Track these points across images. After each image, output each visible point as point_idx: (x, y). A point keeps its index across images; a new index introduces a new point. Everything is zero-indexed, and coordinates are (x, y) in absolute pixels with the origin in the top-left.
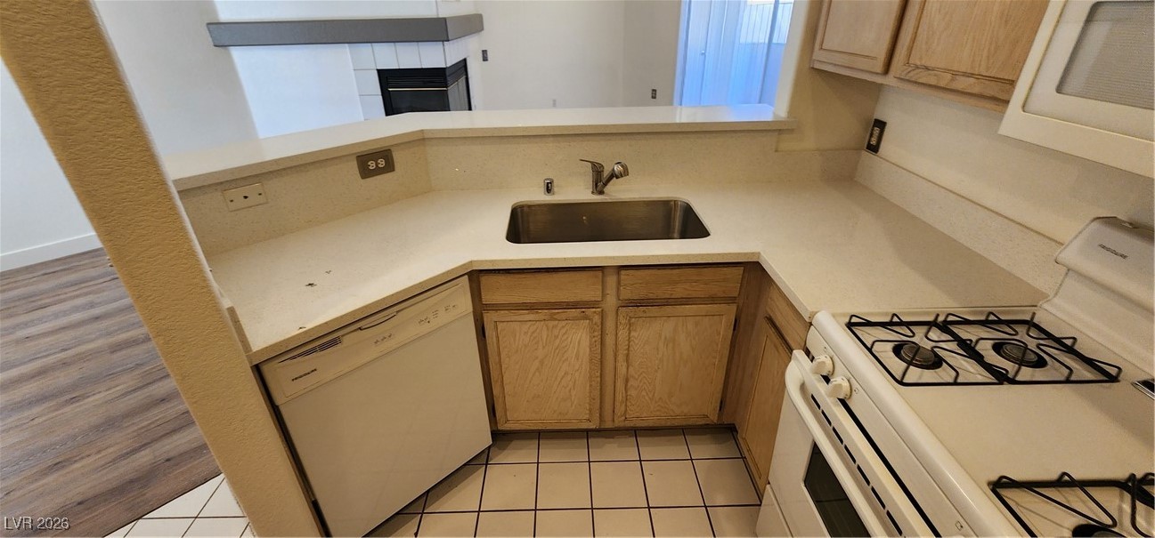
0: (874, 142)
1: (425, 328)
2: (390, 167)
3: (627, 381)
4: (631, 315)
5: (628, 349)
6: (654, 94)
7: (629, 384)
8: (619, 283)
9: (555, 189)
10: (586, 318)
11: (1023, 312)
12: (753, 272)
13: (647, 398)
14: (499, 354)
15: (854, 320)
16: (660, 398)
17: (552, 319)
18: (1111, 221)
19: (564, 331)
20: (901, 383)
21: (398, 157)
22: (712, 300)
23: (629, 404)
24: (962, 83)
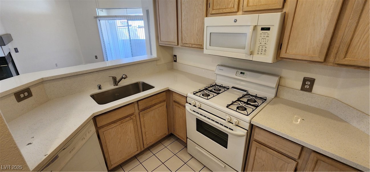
0: (175, 60)
1: (84, 141)
2: (30, 95)
3: (145, 133)
4: (143, 113)
5: (144, 124)
6: (96, 57)
7: (146, 134)
8: (138, 105)
9: (102, 88)
10: (132, 119)
11: (214, 84)
12: (168, 92)
13: (151, 136)
14: (106, 142)
15: (194, 93)
16: (154, 134)
17: (122, 123)
18: (219, 65)
19: (125, 126)
20: (207, 99)
21: (33, 90)
22: (160, 102)
23: (147, 140)
24: (194, 46)
